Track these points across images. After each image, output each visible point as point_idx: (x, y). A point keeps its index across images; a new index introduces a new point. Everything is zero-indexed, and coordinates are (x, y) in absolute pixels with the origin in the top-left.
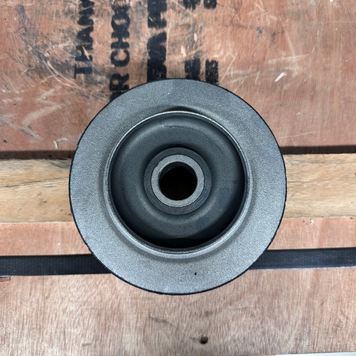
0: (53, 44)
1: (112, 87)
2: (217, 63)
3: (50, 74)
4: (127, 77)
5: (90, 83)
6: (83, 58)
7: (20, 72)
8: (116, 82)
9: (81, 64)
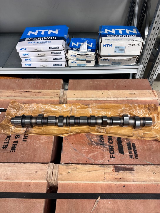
0: (94, 138)
1: (109, 148)
2: (135, 144)
3: (94, 145)
4: (113, 146)
5: (104, 147)
6: (102, 142)
7: (86, 144)
8: (110, 147)
9: (101, 143)
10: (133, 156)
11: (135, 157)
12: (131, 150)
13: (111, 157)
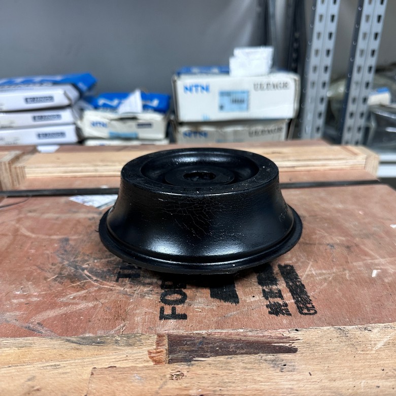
0: (95, 259)
1: (164, 286)
2: (292, 267)
3: (85, 279)
5: (136, 284)
6: (130, 267)
7: (46, 278)
8: (169, 283)
9: (127, 272)
10: (286, 305)
11: (298, 307)
12: (274, 287)
13: (163, 317)
